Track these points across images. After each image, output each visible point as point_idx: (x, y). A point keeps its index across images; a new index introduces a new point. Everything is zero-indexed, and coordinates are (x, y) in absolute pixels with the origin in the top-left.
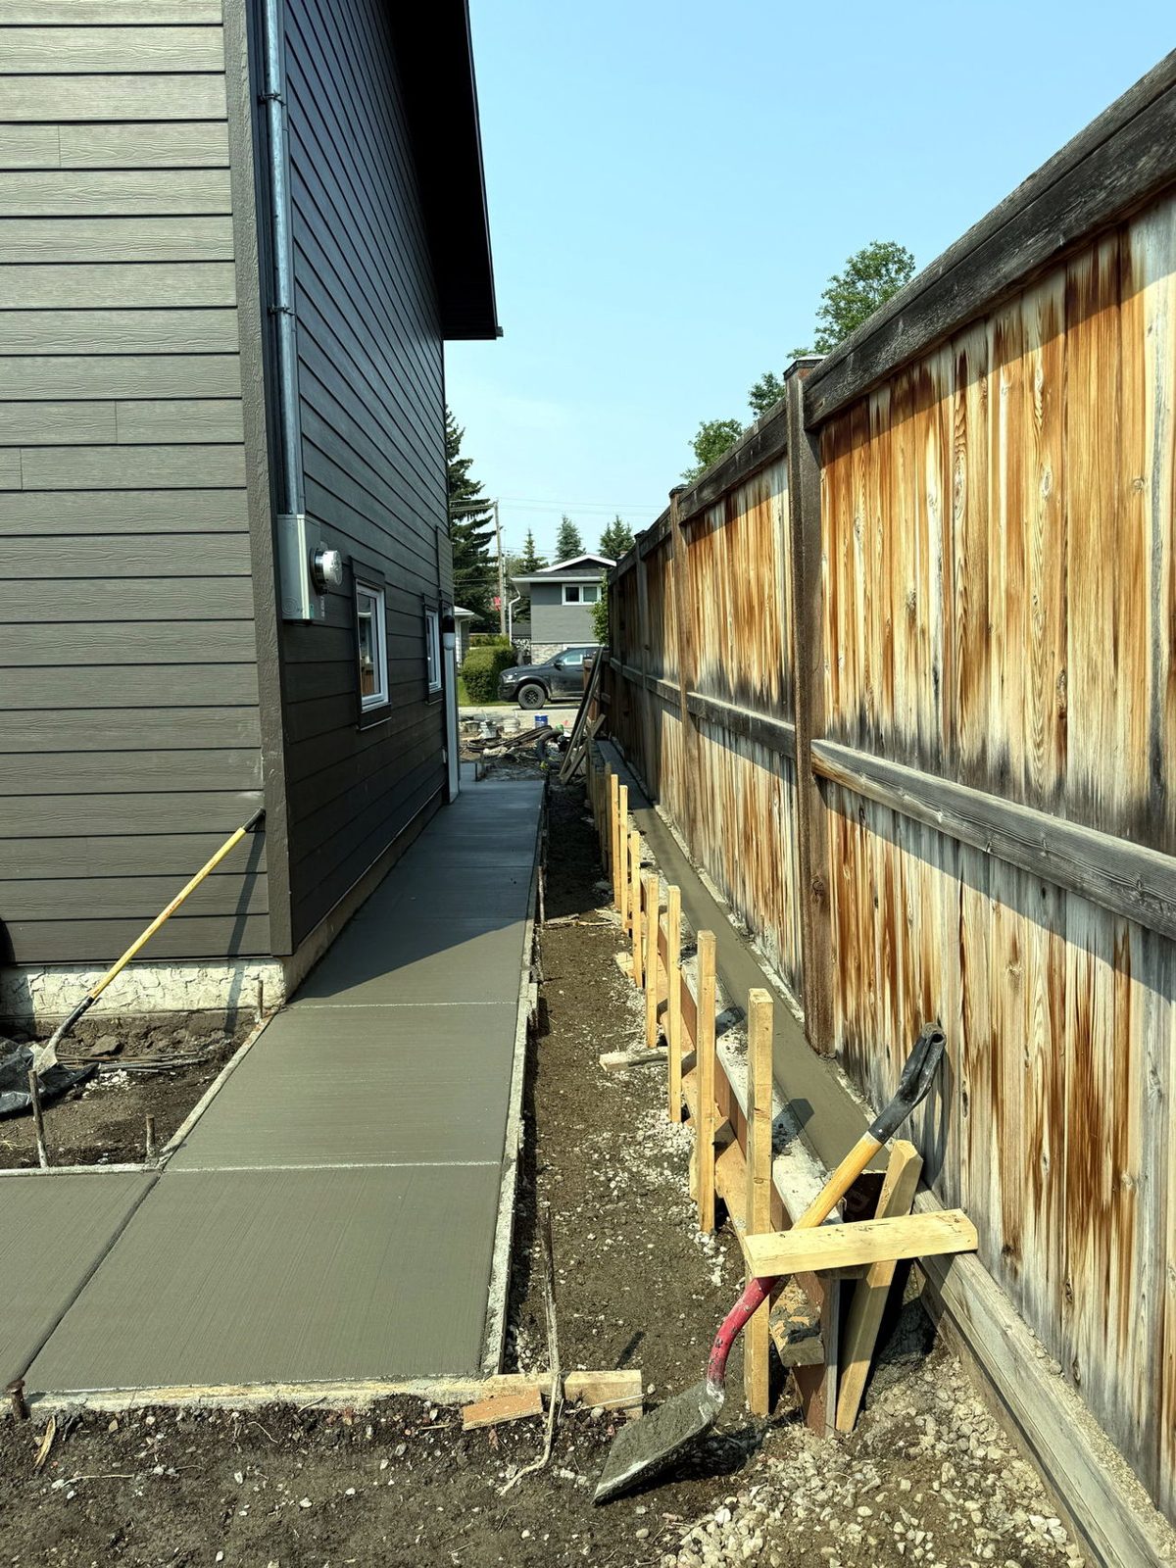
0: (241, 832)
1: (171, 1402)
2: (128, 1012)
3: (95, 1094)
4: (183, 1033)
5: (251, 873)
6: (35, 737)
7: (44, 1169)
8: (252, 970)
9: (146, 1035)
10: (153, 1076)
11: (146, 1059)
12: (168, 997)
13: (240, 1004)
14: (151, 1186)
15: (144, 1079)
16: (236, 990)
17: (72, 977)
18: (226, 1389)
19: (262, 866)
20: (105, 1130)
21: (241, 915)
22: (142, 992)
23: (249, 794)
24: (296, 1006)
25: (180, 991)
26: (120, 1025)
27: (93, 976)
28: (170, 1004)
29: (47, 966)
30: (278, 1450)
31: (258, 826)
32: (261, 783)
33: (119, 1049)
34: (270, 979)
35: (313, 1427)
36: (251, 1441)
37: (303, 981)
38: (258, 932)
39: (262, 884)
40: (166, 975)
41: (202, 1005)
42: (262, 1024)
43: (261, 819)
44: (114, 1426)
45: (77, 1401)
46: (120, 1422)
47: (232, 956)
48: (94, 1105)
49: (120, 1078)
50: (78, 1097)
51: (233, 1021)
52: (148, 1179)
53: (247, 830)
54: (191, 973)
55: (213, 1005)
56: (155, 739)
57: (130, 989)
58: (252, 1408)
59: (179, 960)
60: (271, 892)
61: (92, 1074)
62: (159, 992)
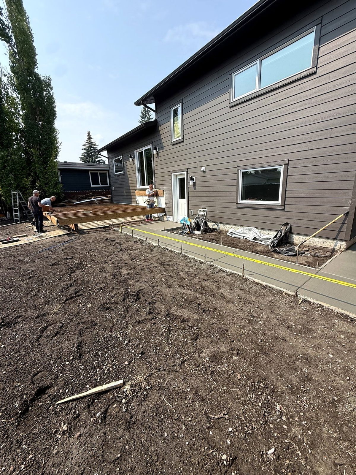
0: (343, 215)
1: (322, 305)
2: (311, 245)
3: (304, 256)
4: (321, 251)
5: (343, 223)
6: (302, 195)
7: (297, 264)
8: (339, 242)
9: (313, 249)
10: (315, 256)
11: (313, 253)
12: (319, 244)
13: (336, 248)
14: (317, 273)
15: (313, 256)
16: (336, 246)
17: (301, 237)
18: (334, 307)
19: (346, 222)
20: (307, 262)
21: (339, 231)
22: (314, 242)
23: (346, 208)
24: (347, 251)
25: (322, 243)
26: (309, 247)
27: (305, 238)
28: (319, 245)
29: (297, 234)
30: (344, 321)
31: (347, 214)
32: (350, 205)
33: (308, 250)
34: (344, 245)
35: (352, 321)
36: (338, 317)
37: (350, 247)
38: (342, 235)
39: (345, 226)
40: (320, 240)
41: (326, 247)
42: (340, 253)
43: (348, 213)
44: (312, 304)
45: (306, 298)
46: (313, 304)
47: (336, 239)
48: (304, 258)
49: (309, 255)
50: (301, 256)
51: (333, 251)
52: (317, 271)
53: (344, 215)
54: (325, 240)
55: (328, 247)
56: (327, 196)
57: (312, 241)
58: (339, 312)
59: (323, 238)
60: (347, 227)
61: (304, 253)
62: (318, 242)
